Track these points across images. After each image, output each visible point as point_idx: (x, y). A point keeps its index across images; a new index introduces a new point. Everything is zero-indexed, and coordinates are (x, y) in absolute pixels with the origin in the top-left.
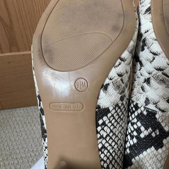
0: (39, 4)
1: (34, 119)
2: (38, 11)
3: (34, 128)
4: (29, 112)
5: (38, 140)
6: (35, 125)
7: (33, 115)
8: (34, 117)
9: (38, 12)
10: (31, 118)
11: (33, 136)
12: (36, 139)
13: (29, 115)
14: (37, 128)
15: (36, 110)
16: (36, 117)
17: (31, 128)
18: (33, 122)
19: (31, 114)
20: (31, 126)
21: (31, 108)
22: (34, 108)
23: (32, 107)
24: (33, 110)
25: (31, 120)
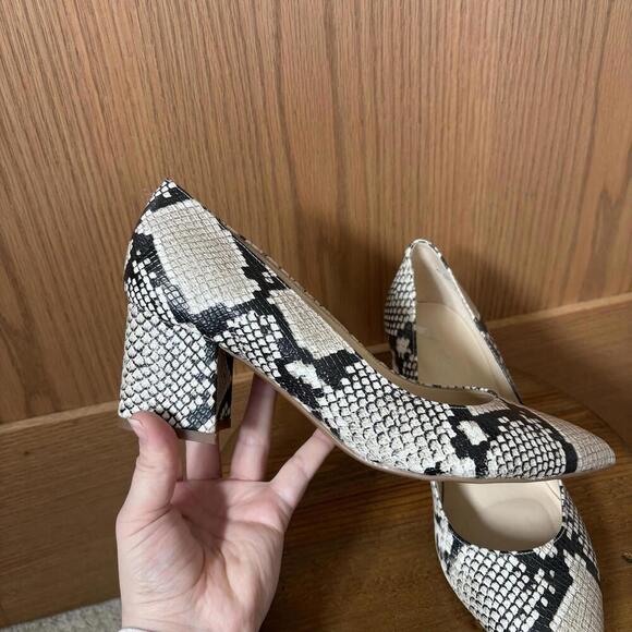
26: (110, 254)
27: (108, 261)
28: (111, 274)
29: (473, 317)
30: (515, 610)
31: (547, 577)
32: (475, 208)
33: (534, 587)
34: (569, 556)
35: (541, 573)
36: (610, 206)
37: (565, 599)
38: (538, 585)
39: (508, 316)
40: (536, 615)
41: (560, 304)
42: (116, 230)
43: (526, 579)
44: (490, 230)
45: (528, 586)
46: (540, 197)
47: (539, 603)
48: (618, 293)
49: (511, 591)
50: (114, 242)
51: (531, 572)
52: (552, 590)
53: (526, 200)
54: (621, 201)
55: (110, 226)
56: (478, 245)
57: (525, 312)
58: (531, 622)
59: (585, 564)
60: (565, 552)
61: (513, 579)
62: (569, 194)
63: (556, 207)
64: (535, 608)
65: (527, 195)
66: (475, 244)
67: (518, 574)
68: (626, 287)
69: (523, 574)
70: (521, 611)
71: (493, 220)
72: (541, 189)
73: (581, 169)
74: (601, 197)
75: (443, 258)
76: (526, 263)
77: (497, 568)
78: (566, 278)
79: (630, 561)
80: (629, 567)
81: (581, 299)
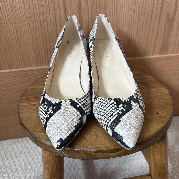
0: (7, 17)
1: (8, 152)
2: (6, 24)
3: (7, 163)
4: (4, 146)
5: (8, 175)
6: (8, 159)
7: (8, 149)
8: (9, 151)
9: (6, 26)
10: (4, 152)
11: (3, 171)
12: (7, 174)
13: (3, 149)
14: (10, 162)
15: (12, 144)
16: (11, 150)
17: (3, 162)
18: (6, 156)
19: (6, 148)
20: (3, 160)
21: (6, 142)
22: (11, 141)
23: (8, 141)
24: (8, 144)
25: (4, 154)
26: (4, 16)
27: (4, 19)
28: (5, 24)
29: (115, 36)
30: (109, 115)
31: (123, 106)
32: (124, 16)
33: (118, 108)
34: (133, 102)
35: (122, 105)
36: (170, 20)
37: (128, 113)
38: (119, 108)
39: (136, 57)
40: (116, 116)
41: (153, 55)
42: (6, 8)
43: (116, 106)
44: (129, 24)
45: (115, 108)
46: (146, 14)
47: (118, 113)
48: (173, 53)
49: (110, 109)
50: (5, 12)
51: (118, 105)
52: (124, 110)
53: (141, 15)
54: (173, 19)
55: (4, 6)
56: (125, 29)
57: (141, 56)
58: (114, 118)
59: (139, 106)
60: (132, 101)
61: (111, 106)
62: (156, 15)
63: (151, 19)
64: (117, 114)
65: (141, 13)
66: (124, 28)
67: (113, 105)
68: (175, 52)
69: (115, 105)
70: (112, 115)
71: (130, 20)
72: (146, 11)
73: (160, 5)
74: (167, 16)
75: (108, 20)
76: (141, 38)
77: (106, 103)
78: (155, 45)
79: (158, 114)
80: (158, 115)
81: (160, 54)
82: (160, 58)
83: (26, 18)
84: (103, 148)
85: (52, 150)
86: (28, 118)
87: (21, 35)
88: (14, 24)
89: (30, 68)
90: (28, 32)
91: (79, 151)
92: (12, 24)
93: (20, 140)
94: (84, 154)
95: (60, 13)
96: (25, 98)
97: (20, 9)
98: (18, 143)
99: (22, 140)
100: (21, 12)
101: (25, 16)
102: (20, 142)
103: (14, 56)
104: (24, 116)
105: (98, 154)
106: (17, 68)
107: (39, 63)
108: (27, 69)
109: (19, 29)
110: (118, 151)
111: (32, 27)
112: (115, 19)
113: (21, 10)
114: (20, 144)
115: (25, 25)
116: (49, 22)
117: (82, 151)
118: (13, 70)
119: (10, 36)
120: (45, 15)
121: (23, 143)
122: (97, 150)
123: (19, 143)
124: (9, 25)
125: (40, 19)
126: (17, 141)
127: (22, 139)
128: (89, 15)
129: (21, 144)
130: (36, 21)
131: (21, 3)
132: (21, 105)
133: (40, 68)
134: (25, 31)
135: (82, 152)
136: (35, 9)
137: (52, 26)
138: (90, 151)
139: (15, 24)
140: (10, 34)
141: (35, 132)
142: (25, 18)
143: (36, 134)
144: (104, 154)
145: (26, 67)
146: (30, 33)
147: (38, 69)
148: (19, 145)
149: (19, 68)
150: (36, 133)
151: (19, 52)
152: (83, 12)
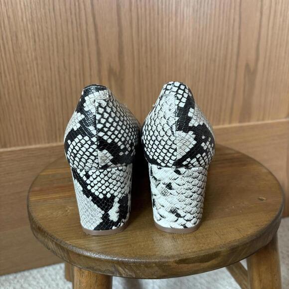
2: (3, 74)
9: (3, 76)
36: (250, 72)
44: (193, 77)
46: (217, 63)
53: (210, 63)
62: (230, 64)
63: (225, 69)
65: (210, 60)
71: (195, 71)
74: (246, 67)
78: (232, 109)
79: (262, 200)
80: (262, 202)
81: (240, 122)
82: (241, 127)
83: (37, 64)
84: (190, 254)
85: (99, 267)
86: (49, 218)
87: (26, 91)
88: (16, 74)
89: (38, 146)
90: (38, 87)
91: (149, 263)
92: (13, 74)
93: (11, 277)
94: (157, 268)
95: (90, 58)
96: (36, 188)
97: (27, 51)
98: (8, 284)
99: (15, 278)
100: (30, 55)
101: (35, 63)
102: (12, 282)
103: (11, 126)
104: (41, 215)
105: (180, 265)
106: (14, 146)
107: (54, 137)
108: (33, 146)
109: (25, 81)
110: (214, 259)
111: (45, 79)
112: (174, 70)
113: (29, 52)
114: (13, 285)
115: (35, 76)
116: (73, 72)
117: (155, 263)
118: (9, 149)
119: (9, 93)
120: (67, 61)
121: (18, 281)
122: (181, 258)
123: (10, 283)
124: (8, 76)
125: (59, 68)
126: (6, 280)
127: (15, 275)
128: (134, 63)
129: (14, 283)
130: (53, 69)
131: (30, 42)
132: (32, 199)
133: (54, 144)
134: (33, 86)
135: (154, 265)
136: (51, 52)
137: (78, 77)
138: (167, 262)
139: (19, 73)
140: (8, 89)
141: (66, 238)
142: (35, 65)
143: (68, 242)
144: (191, 265)
145: (30, 144)
146: (42, 87)
147: (53, 147)
148: (10, 286)
149: (18, 145)
150: (68, 240)
151: (21, 119)
152: (126, 58)
